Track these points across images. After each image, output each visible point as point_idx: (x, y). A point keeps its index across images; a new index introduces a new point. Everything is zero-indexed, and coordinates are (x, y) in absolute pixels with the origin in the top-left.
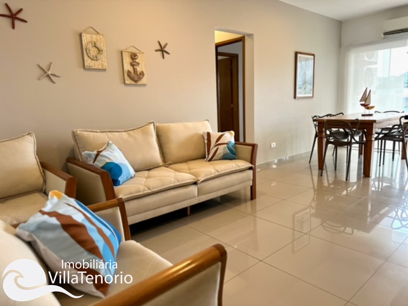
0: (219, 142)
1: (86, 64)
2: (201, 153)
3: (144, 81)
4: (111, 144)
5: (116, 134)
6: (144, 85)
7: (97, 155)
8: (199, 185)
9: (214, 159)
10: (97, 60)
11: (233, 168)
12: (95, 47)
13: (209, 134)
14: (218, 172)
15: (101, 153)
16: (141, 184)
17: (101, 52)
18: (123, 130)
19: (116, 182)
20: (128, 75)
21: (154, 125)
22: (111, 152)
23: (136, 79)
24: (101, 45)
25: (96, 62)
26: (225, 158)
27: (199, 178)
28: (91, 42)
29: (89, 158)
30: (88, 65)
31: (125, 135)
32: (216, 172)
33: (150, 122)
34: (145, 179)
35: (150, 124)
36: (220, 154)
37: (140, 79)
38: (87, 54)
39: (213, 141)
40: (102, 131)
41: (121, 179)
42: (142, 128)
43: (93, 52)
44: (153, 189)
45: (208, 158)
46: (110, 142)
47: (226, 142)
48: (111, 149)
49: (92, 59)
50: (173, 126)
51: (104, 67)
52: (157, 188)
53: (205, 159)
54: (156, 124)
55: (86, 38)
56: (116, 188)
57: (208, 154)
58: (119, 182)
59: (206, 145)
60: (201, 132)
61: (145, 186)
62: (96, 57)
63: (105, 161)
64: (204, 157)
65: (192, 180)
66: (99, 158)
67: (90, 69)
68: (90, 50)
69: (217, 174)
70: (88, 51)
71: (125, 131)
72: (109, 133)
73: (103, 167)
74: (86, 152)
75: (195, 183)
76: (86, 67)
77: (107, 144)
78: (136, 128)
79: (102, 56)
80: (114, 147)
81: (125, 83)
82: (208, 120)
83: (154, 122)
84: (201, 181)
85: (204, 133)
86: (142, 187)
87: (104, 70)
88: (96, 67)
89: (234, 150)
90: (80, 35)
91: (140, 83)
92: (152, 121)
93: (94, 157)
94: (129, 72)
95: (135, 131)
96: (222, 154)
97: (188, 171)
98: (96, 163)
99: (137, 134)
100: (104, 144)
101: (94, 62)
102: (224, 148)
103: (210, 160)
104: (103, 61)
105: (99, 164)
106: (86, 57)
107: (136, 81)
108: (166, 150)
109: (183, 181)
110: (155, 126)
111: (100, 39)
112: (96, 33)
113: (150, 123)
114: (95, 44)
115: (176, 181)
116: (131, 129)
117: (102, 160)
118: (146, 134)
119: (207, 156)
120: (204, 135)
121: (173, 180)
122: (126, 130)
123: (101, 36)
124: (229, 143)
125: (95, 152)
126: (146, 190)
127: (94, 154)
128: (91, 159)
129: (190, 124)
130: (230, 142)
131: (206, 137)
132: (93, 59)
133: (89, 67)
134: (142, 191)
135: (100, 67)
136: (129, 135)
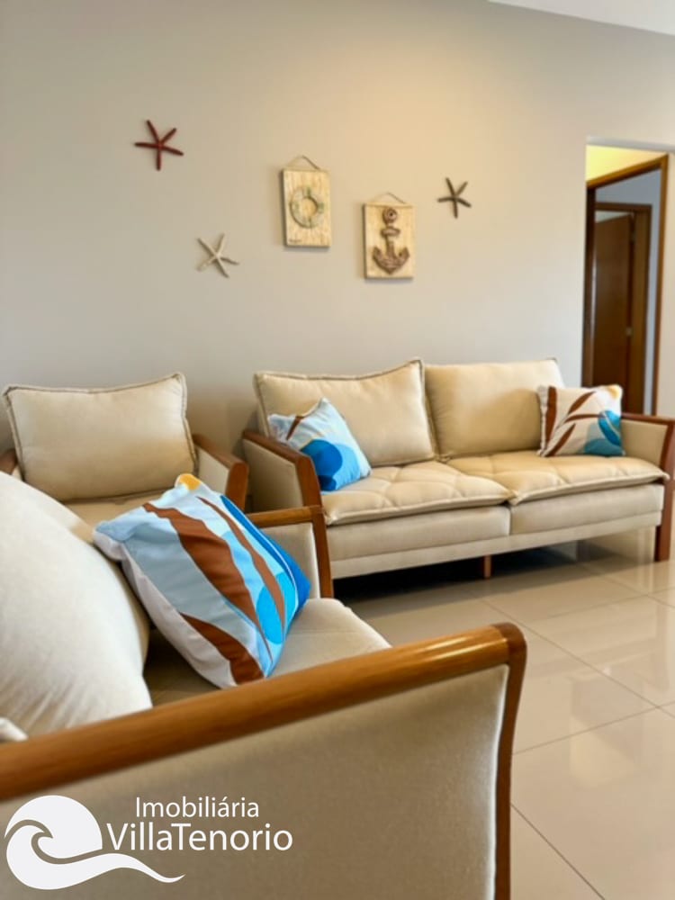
0: (579, 412)
1: (290, 236)
2: (529, 437)
3: (408, 269)
4: (325, 404)
5: (339, 384)
6: (408, 279)
7: (295, 424)
8: (514, 510)
9: (560, 451)
10: (311, 227)
11: (610, 476)
12: (310, 198)
13: (552, 393)
14: (567, 481)
15: (303, 421)
16: (378, 492)
17: (320, 210)
18: (354, 377)
19: (326, 483)
20: (375, 259)
21: (421, 368)
22: (324, 420)
23: (390, 266)
24: (322, 194)
25: (309, 230)
26: (591, 450)
27: (516, 493)
28: (302, 188)
29: (279, 429)
30: (294, 238)
31: (355, 386)
32: (562, 482)
33: (412, 359)
34: (388, 484)
35: (412, 365)
36: (578, 440)
37: (399, 265)
38: (292, 213)
39: (563, 407)
40: (312, 376)
41: (337, 477)
42: (393, 373)
43: (305, 209)
44: (404, 505)
45: (546, 448)
46: (325, 400)
47: (597, 412)
48: (324, 413)
49: (302, 226)
50: (465, 370)
51: (325, 243)
52: (412, 504)
53: (539, 452)
54: (427, 366)
55: (291, 181)
56: (326, 496)
57: (548, 440)
58: (335, 483)
59: (544, 419)
60: (534, 387)
61: (387, 496)
62: (310, 220)
63: (309, 436)
64: (535, 447)
65: (498, 494)
66: (298, 430)
67: (297, 247)
68: (297, 206)
69: (565, 486)
70: (294, 207)
71: (357, 379)
72: (324, 382)
73: (303, 450)
74: (275, 416)
75: (505, 504)
76: (289, 243)
77: (317, 404)
78: (380, 372)
79: (322, 216)
80: (331, 409)
81: (366, 277)
82: (554, 359)
83: (422, 361)
84: (520, 499)
85: (541, 388)
86: (379, 499)
87: (324, 248)
88: (309, 242)
89: (618, 434)
90: (281, 175)
91: (398, 274)
92: (417, 358)
93: (288, 426)
94: (377, 251)
95: (378, 379)
96: (583, 442)
97: (491, 475)
98: (291, 439)
99: (382, 387)
100: (313, 403)
101: (304, 230)
102: (591, 428)
103: (552, 454)
104: (324, 230)
105: (298, 443)
106: (289, 222)
107: (389, 271)
108: (444, 426)
109: (474, 494)
110: (423, 371)
111: (320, 180)
112: (313, 169)
113: (413, 362)
114: (309, 192)
115: (458, 493)
116: (369, 374)
117: (304, 435)
118: (401, 386)
119: (543, 445)
120: (540, 394)
121: (451, 490)
122: (360, 376)
123: (322, 175)
124: (605, 414)
125: (292, 418)
126: (388, 507)
127: (289, 422)
128: (283, 431)
129: (507, 368)
130: (608, 412)
131: (545, 399)
132: (306, 224)
133: (296, 241)
134: (378, 505)
135: (317, 242)
136: (366, 388)
